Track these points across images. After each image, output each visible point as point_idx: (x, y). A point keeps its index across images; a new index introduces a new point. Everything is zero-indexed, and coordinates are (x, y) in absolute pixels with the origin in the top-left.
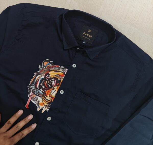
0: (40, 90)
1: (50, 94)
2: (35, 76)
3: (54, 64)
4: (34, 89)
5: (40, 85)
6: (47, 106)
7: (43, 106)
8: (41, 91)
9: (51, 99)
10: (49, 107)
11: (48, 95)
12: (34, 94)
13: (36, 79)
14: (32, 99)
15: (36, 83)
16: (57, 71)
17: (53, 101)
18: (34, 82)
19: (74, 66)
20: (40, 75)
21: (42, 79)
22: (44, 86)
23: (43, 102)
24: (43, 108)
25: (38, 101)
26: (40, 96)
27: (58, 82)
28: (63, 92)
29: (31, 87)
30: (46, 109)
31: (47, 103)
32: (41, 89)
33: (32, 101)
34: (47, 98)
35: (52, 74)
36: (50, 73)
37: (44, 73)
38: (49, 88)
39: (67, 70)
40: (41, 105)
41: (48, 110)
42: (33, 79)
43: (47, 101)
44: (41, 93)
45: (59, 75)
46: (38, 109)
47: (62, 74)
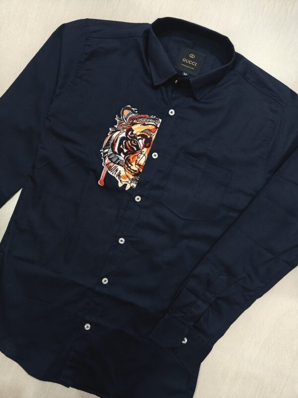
0: (120, 155)
1: (137, 161)
2: (111, 134)
3: (140, 113)
4: (111, 155)
5: (119, 148)
6: (132, 179)
7: (128, 180)
8: (122, 157)
9: (139, 169)
10: (137, 180)
11: (133, 162)
12: (112, 162)
13: (113, 139)
14: (110, 168)
15: (113, 145)
16: (144, 125)
17: (141, 171)
18: (110, 143)
19: (172, 112)
20: (118, 132)
21: (123, 139)
22: (127, 148)
23: (127, 173)
24: (127, 183)
25: (118, 172)
26: (120, 165)
27: (147, 141)
28: (157, 156)
29: (106, 151)
30: (132, 184)
31: (133, 175)
32: (122, 154)
33: (109, 172)
34: (132, 168)
35: (137, 129)
36: (133, 127)
37: (124, 128)
38: (134, 152)
39: (160, 120)
40: (124, 178)
41: (135, 185)
42: (108, 138)
43: (133, 171)
44: (123, 159)
45: (149, 130)
46: (120, 185)
47: (154, 127)
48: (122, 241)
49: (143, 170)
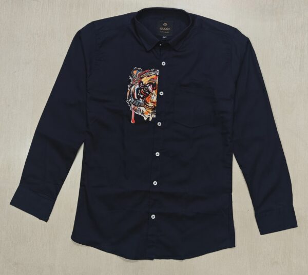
0: (140, 100)
1: (151, 100)
2: (130, 88)
3: (143, 70)
4: (134, 101)
6: (152, 113)
7: (149, 114)
9: (154, 105)
10: (155, 113)
11: (149, 102)
12: (136, 106)
15: (133, 95)
16: (149, 76)
18: (131, 95)
19: (164, 64)
20: (134, 86)
21: (138, 89)
22: (142, 95)
23: (147, 110)
24: (149, 116)
25: (141, 111)
26: (142, 106)
27: (154, 85)
28: (163, 93)
29: (130, 100)
33: (136, 113)
34: (149, 105)
37: (137, 83)
38: (148, 95)
39: (158, 71)
40: (146, 114)
42: (129, 92)
43: (150, 108)
44: (142, 102)
46: (145, 119)
48: (158, 154)
49: (157, 105)
